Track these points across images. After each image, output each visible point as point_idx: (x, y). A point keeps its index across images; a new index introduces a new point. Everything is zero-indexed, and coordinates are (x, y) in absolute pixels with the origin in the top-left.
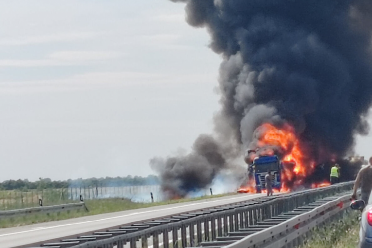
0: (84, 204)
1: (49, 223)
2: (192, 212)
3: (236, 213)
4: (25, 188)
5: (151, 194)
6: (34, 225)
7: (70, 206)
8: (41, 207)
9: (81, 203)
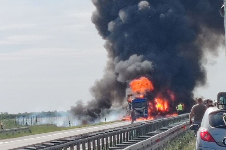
0: (28, 128)
2: (94, 132)
3: (121, 133)
5: (69, 121)
7: (20, 129)
8: (2, 130)
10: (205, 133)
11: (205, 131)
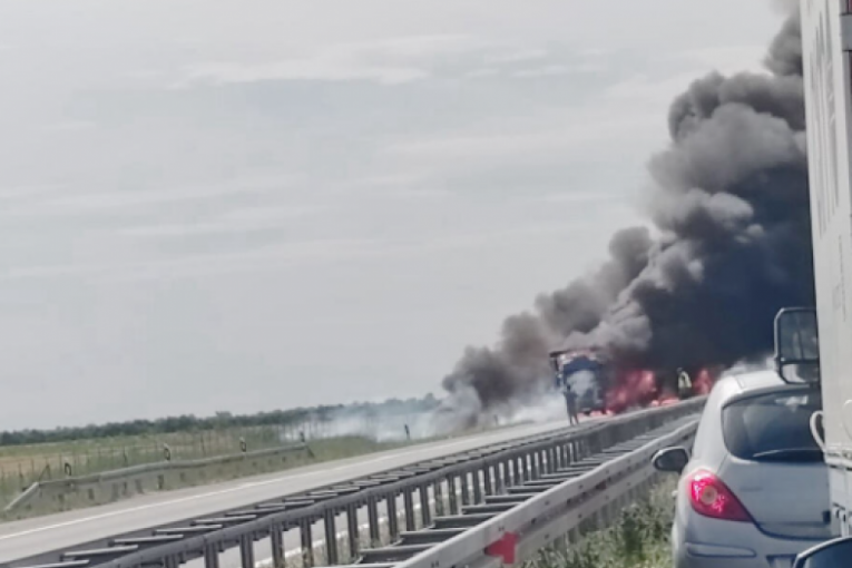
0: (307, 447)
1: (259, 477)
2: (450, 456)
4: (195, 428)
5: (406, 427)
6: (236, 480)
7: (286, 451)
8: (244, 453)
9: (303, 444)
10: (706, 482)
11: (707, 475)
